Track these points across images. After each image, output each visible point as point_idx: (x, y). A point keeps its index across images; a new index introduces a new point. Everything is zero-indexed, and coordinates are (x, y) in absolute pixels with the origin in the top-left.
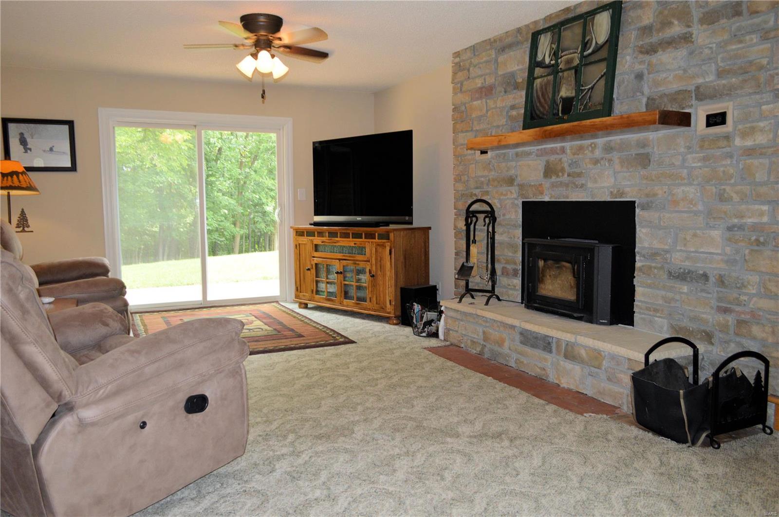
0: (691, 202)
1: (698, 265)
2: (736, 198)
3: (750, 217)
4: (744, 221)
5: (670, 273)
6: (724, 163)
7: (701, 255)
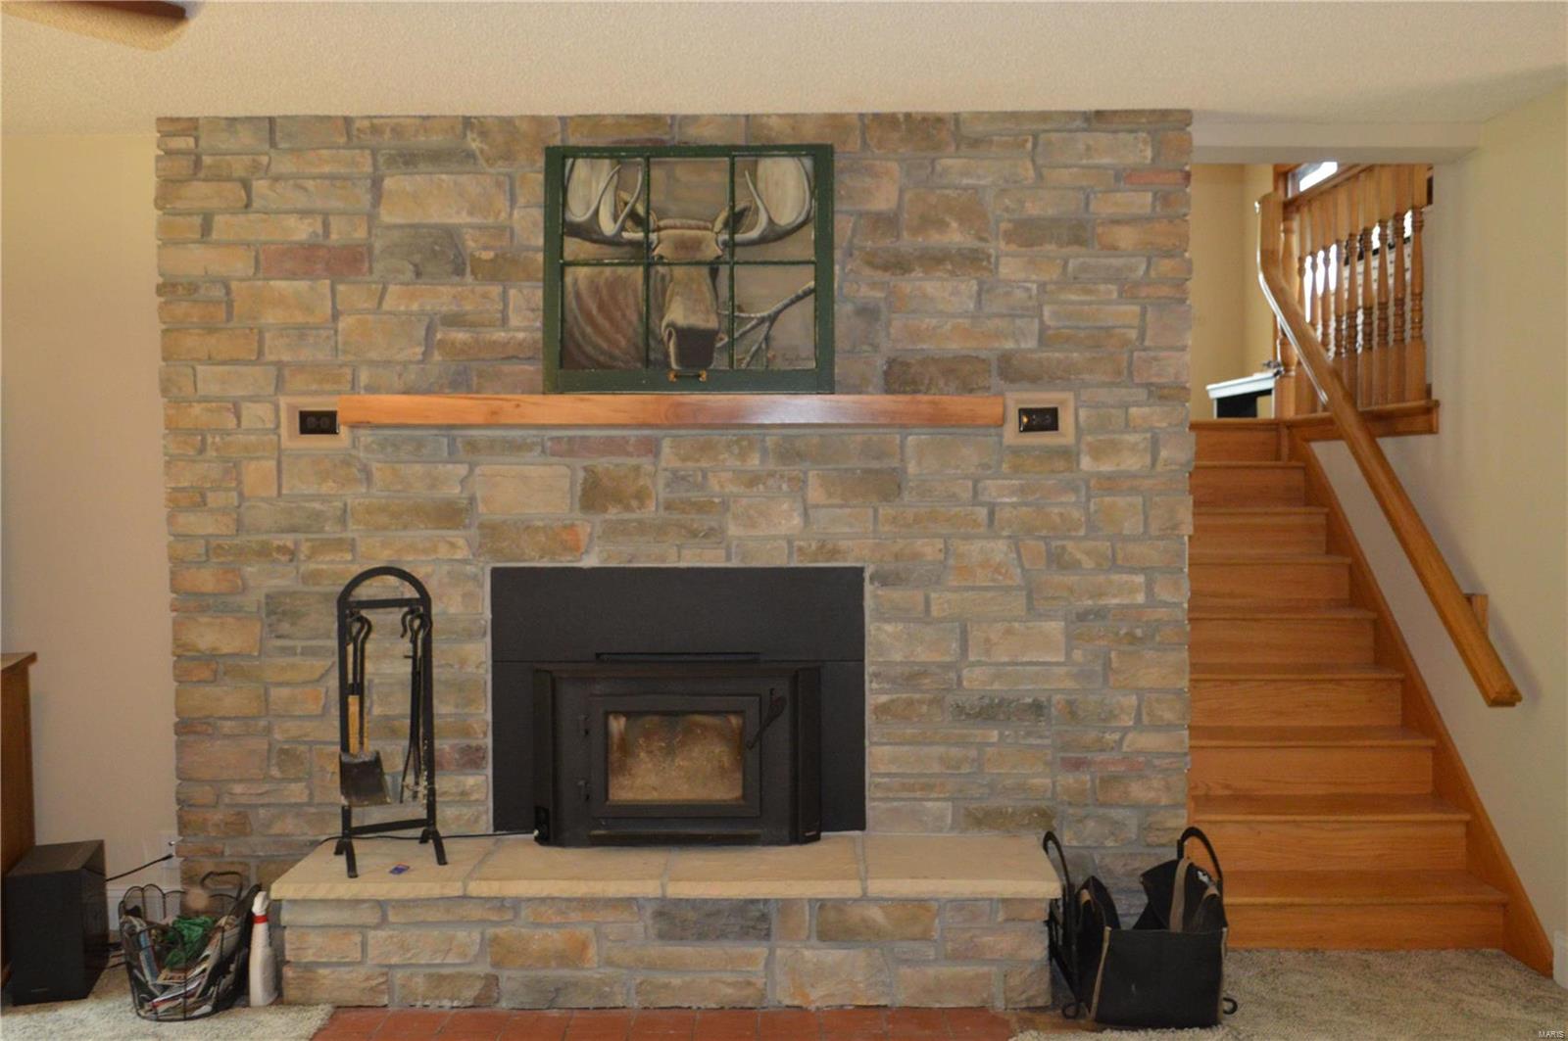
0: (997, 570)
1: (1021, 687)
2: (1088, 563)
3: (1115, 596)
4: (1103, 603)
5: (960, 709)
6: (1064, 499)
7: (1028, 668)
